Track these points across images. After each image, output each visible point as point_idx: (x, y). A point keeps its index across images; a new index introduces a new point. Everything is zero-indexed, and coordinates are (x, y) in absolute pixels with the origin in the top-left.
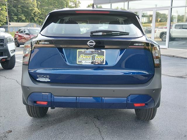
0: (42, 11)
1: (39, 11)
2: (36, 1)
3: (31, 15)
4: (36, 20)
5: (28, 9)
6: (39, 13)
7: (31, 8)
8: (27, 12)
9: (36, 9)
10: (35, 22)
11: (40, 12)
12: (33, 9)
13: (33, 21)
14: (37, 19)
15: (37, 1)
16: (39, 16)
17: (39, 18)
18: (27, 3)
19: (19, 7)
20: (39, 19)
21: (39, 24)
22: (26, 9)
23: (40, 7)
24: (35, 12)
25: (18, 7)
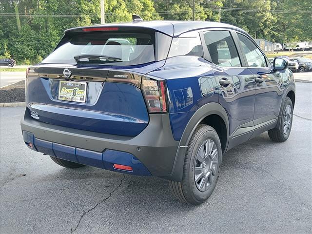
0: (278, 17)
1: (273, 18)
2: (269, 2)
3: (258, 26)
4: (266, 33)
5: (254, 16)
6: (273, 21)
7: (260, 14)
8: (253, 22)
9: (269, 15)
10: (264, 37)
11: (275, 18)
12: (264, 16)
13: (262, 36)
14: (269, 32)
15: (271, 2)
16: (272, 27)
17: (272, 29)
18: (255, 6)
19: (241, 13)
20: (272, 32)
21: (271, 41)
22: (251, 18)
23: (276, 10)
24: (266, 21)
25: (239, 15)
